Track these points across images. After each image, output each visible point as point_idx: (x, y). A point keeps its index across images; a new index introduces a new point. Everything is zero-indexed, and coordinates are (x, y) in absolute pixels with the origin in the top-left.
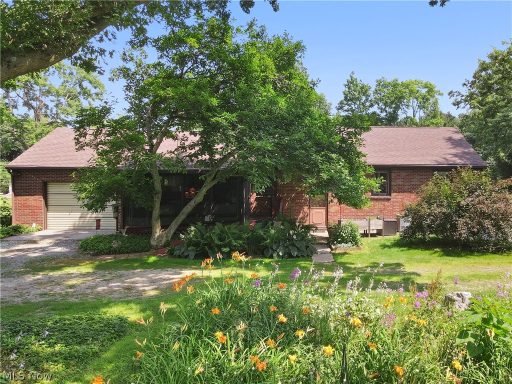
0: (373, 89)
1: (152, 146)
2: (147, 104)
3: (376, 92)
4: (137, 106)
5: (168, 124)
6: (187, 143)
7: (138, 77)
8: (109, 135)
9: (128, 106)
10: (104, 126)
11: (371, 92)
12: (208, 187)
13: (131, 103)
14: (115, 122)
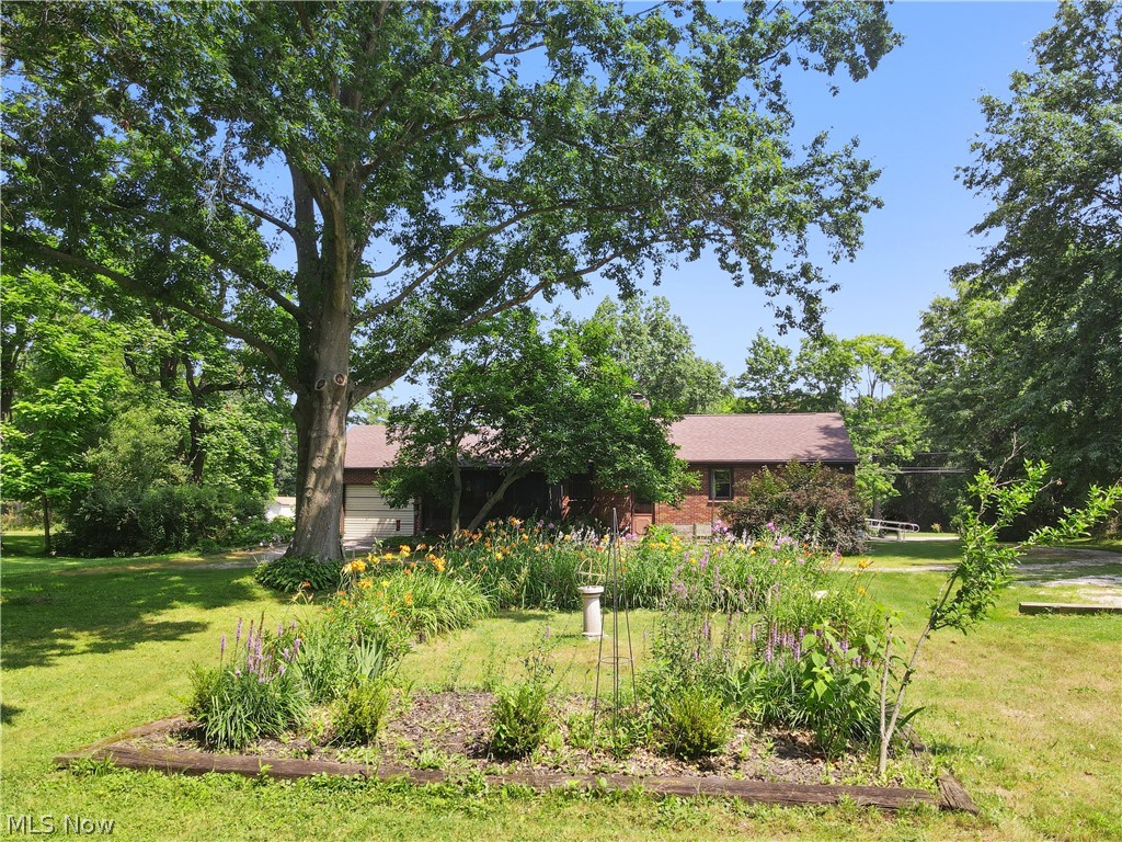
0: (796, 353)
1: (453, 441)
2: (449, 397)
3: (800, 359)
4: (440, 400)
5: (469, 417)
6: (488, 438)
7: (441, 369)
8: (414, 430)
9: (431, 400)
10: (410, 422)
11: (792, 358)
12: (508, 484)
13: (434, 397)
14: (421, 417)
